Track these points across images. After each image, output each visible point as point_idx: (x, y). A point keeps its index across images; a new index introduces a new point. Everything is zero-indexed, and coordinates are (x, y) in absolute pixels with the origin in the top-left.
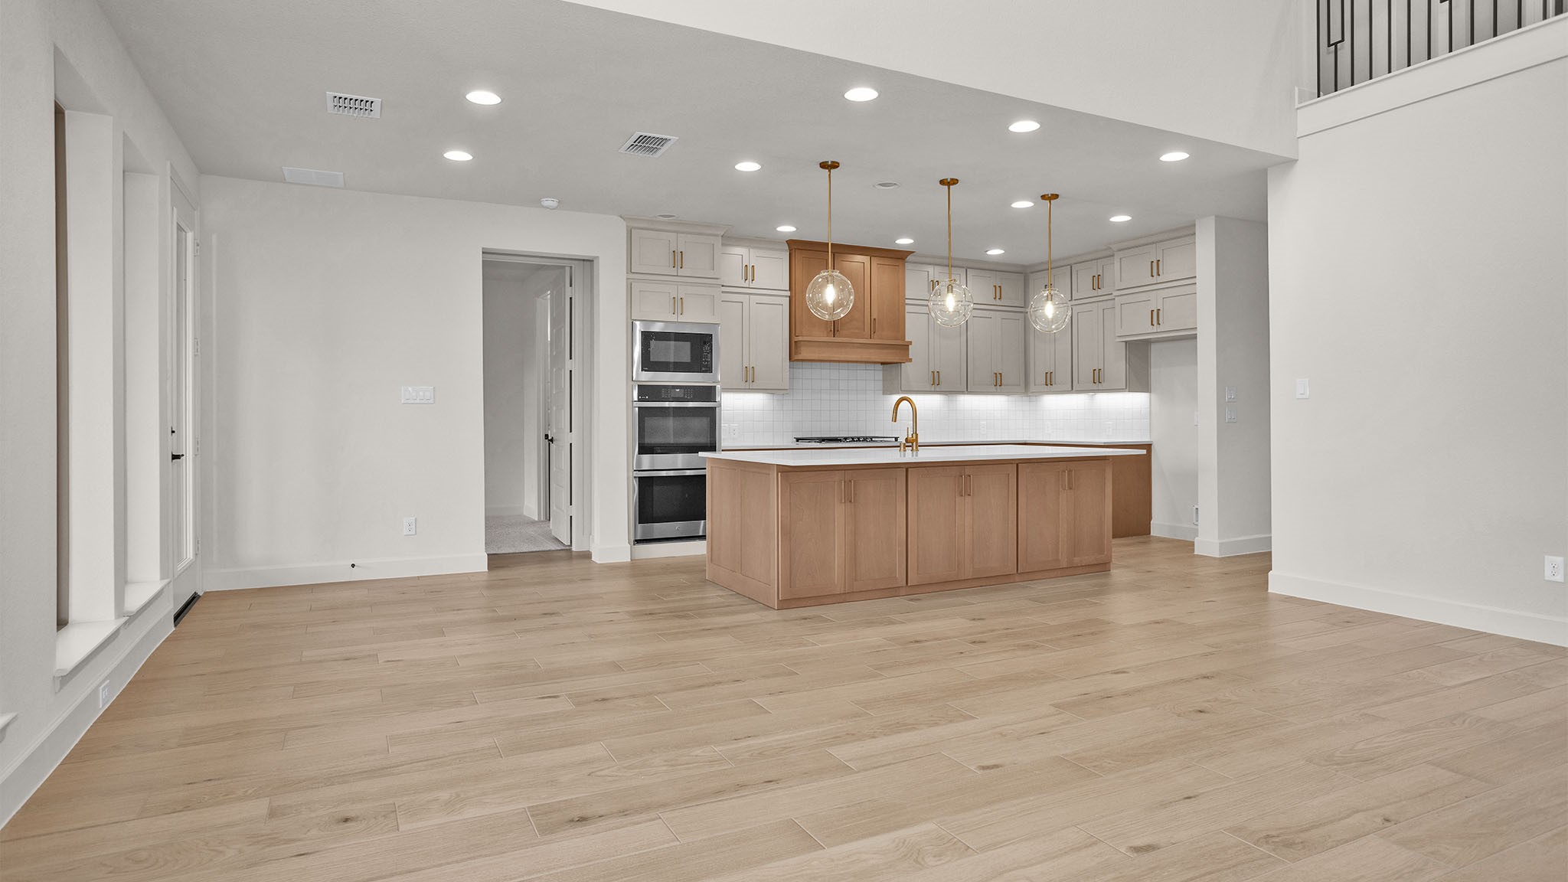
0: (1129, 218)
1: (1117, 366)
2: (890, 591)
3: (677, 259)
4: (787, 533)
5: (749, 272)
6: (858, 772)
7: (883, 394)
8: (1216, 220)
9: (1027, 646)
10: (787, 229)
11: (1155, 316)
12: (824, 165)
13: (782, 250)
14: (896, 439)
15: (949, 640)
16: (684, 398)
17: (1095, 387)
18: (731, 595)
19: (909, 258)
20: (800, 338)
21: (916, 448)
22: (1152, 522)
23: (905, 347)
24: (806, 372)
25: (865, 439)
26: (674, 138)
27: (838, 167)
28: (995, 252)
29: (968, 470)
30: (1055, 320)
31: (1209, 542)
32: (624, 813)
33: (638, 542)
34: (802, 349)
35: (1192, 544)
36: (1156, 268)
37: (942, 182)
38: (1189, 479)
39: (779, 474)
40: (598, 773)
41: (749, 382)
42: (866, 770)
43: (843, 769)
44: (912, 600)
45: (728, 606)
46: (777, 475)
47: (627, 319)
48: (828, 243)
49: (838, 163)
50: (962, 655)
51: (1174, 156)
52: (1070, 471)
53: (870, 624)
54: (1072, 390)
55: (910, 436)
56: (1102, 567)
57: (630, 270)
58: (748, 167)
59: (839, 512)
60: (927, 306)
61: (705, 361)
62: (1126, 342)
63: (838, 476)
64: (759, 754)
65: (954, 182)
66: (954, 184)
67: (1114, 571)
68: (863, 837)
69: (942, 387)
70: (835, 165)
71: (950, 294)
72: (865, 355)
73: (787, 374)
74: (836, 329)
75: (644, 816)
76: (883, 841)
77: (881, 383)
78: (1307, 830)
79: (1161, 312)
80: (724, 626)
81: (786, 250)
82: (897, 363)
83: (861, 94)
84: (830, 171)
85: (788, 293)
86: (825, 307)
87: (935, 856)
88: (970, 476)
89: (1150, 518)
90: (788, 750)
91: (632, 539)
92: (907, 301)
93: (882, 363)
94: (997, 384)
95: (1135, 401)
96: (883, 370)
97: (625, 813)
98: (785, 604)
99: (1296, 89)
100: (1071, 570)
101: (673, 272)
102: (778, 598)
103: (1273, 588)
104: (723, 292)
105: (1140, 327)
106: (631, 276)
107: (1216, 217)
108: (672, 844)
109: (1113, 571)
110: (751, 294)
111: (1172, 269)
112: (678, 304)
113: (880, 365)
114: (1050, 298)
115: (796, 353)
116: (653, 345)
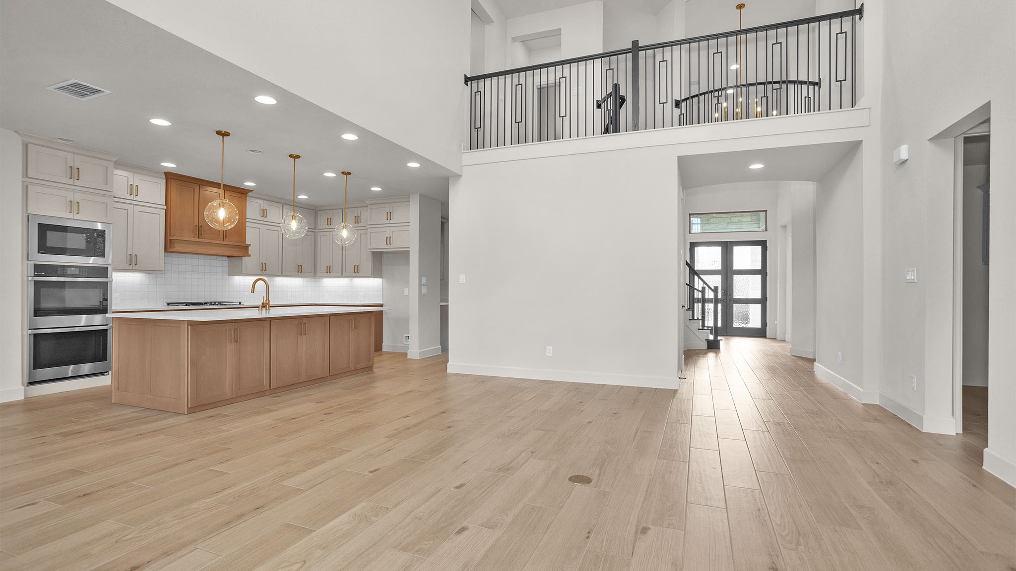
0: (380, 189)
1: (367, 264)
2: (261, 394)
3: (74, 173)
4: (195, 363)
5: (133, 190)
6: (307, 490)
7: (229, 275)
8: (420, 197)
9: (354, 412)
10: (169, 165)
11: (389, 240)
12: (219, 133)
13: (161, 178)
14: (240, 303)
15: (311, 415)
16: (79, 275)
17: (355, 274)
18: (142, 410)
19: (249, 194)
20: (175, 238)
21: (269, 308)
22: (383, 344)
23: (246, 247)
24: (175, 259)
25: (220, 303)
26: (107, 92)
27: (229, 135)
28: (303, 197)
29: (304, 320)
30: (348, 239)
31: (414, 352)
32: (167, 554)
33: (31, 383)
34: (176, 244)
35: (407, 354)
36: (389, 216)
37: (291, 156)
38: (404, 322)
39: (189, 327)
40: (124, 539)
41: (132, 264)
42: (311, 488)
43: (297, 491)
44: (274, 397)
45: (145, 418)
46: (188, 327)
47: (23, 212)
48: (221, 184)
49: (229, 133)
50: (323, 422)
51: (414, 165)
52: (355, 319)
53: (258, 413)
54: (342, 276)
55: (265, 301)
56: (369, 368)
57: (26, 174)
58: (160, 122)
59: (229, 349)
60: (280, 227)
61: (99, 249)
62: (372, 252)
63: (229, 326)
64: (239, 496)
65: (298, 157)
66: (297, 158)
67: (376, 370)
68: (333, 519)
69: (267, 272)
70: (227, 134)
71: (294, 220)
72: (220, 251)
73: (162, 261)
74: (200, 234)
75: (184, 551)
76: (344, 517)
77: (227, 269)
78: (511, 463)
79: (391, 238)
80: (152, 430)
81: (163, 179)
82: (240, 257)
83: (266, 100)
84: (223, 137)
85: (165, 207)
86: (218, 221)
87: (375, 516)
88: (305, 324)
89: (382, 343)
90: (257, 489)
91: (26, 381)
92: (247, 220)
93: (228, 257)
94: (299, 271)
95: (376, 282)
96: (229, 261)
97: (169, 553)
98: (192, 410)
99: (462, 144)
100: (356, 371)
101: (71, 182)
102: (188, 406)
103: (450, 370)
104: (114, 201)
105: (381, 246)
106: (27, 180)
107: (420, 195)
108: (218, 559)
109: (374, 370)
110: (135, 205)
111: (397, 217)
112: (74, 206)
113: (227, 259)
114: (345, 227)
115: (170, 247)
116: (50, 234)
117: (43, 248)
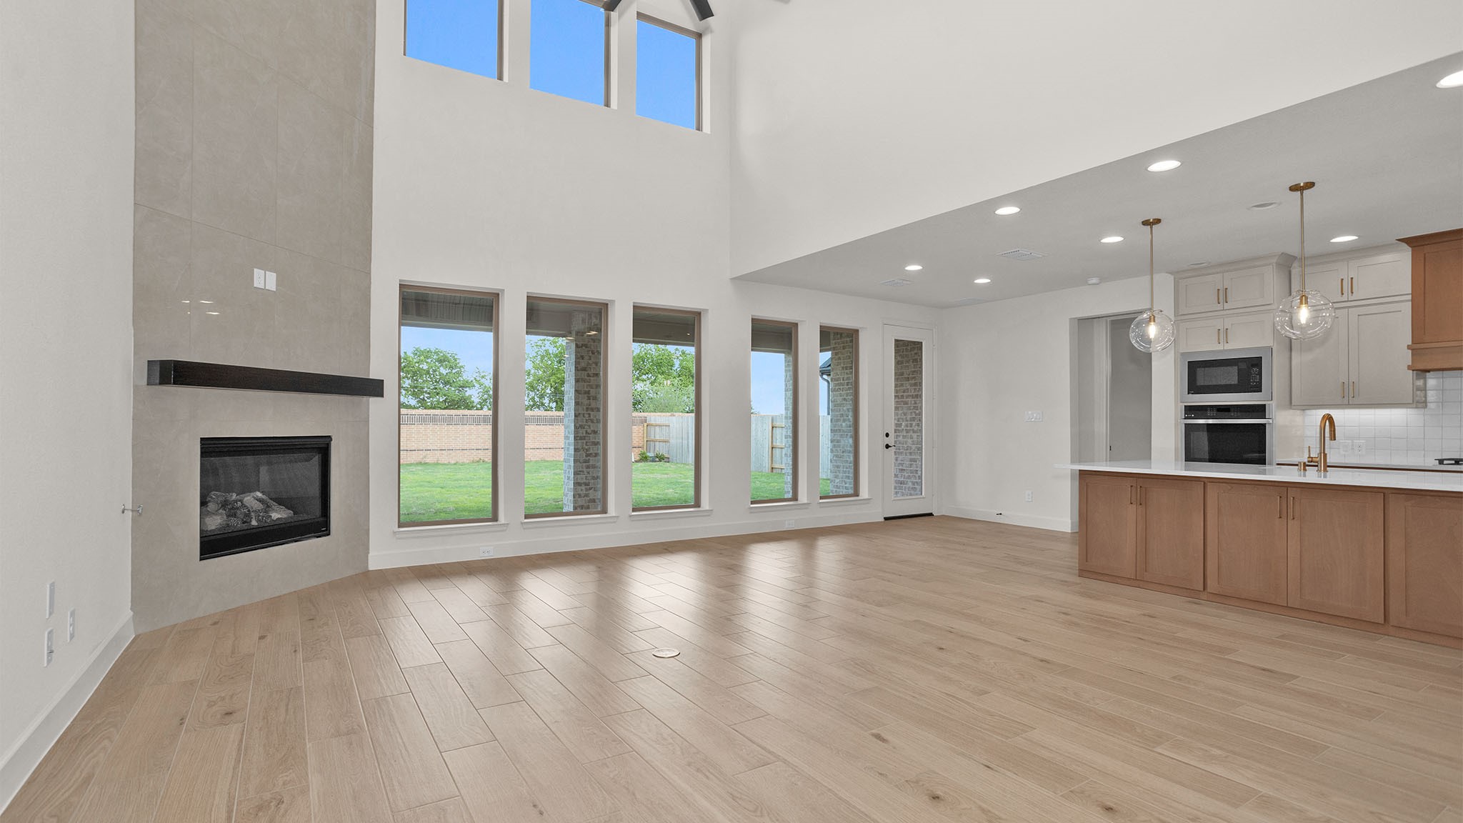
3: (1223, 295)
4: (1085, 520)
5: (1346, 286)
21: (1324, 468)
27: (1160, 222)
41: (1347, 397)
57: (1177, 313)
61: (1255, 383)
70: (1157, 221)
81: (1406, 250)
85: (1410, 297)
101: (1220, 307)
106: (1179, 317)
110: (1350, 307)
112: (1224, 334)
116: (1200, 371)
117: (1194, 388)
